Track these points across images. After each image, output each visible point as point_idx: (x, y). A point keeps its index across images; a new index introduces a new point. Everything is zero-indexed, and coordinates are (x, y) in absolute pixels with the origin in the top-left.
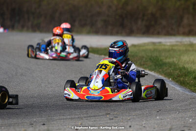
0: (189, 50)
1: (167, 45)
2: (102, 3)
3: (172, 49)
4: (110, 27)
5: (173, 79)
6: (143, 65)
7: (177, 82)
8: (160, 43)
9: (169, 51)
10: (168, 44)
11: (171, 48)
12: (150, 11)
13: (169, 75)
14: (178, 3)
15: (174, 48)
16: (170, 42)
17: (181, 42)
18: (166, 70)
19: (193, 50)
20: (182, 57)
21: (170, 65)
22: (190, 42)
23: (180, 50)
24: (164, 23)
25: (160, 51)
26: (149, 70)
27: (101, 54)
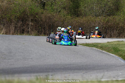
2: (96, 21)
5: (122, 57)
6: (109, 51)
7: (123, 59)
8: (122, 41)
13: (120, 55)
18: (120, 53)
21: (122, 50)
26: (112, 54)
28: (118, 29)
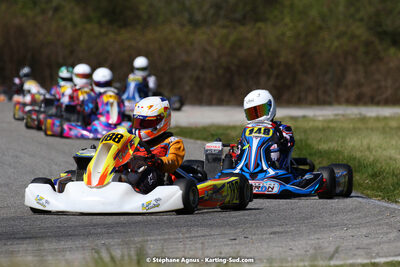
0: (360, 129)
1: (319, 121)
2: (192, 44)
3: (329, 127)
4: (207, 91)
8: (304, 117)
9: (323, 130)
10: (321, 118)
11: (325, 125)
12: (282, 59)
14: (336, 43)
15: (332, 125)
16: (323, 116)
17: (343, 115)
19: (367, 128)
20: (348, 140)
22: (360, 114)
23: (342, 129)
24: (310, 81)
25: (305, 131)
27: (197, 139)
28: (275, 72)
